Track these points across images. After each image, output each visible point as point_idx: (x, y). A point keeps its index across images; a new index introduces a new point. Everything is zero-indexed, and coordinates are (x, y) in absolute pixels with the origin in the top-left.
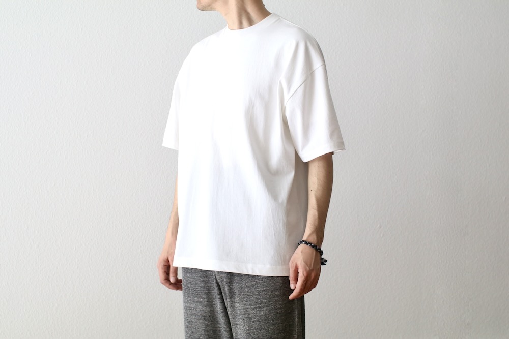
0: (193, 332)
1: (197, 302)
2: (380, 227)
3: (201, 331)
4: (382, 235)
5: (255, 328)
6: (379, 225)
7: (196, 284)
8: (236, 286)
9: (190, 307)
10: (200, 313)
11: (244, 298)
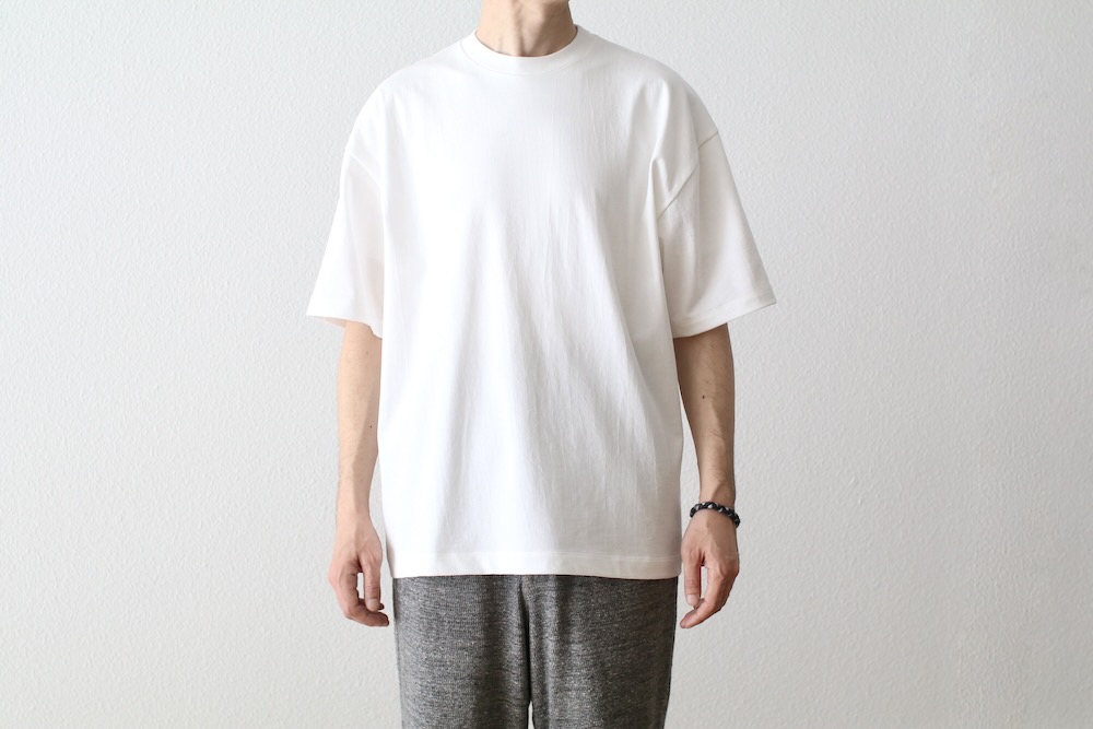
0: (445, 716)
1: (461, 649)
2: (856, 483)
3: (467, 713)
4: (859, 502)
5: (614, 692)
6: (853, 479)
7: (464, 609)
8: (577, 606)
9: (440, 661)
10: (468, 672)
11: (593, 631)
